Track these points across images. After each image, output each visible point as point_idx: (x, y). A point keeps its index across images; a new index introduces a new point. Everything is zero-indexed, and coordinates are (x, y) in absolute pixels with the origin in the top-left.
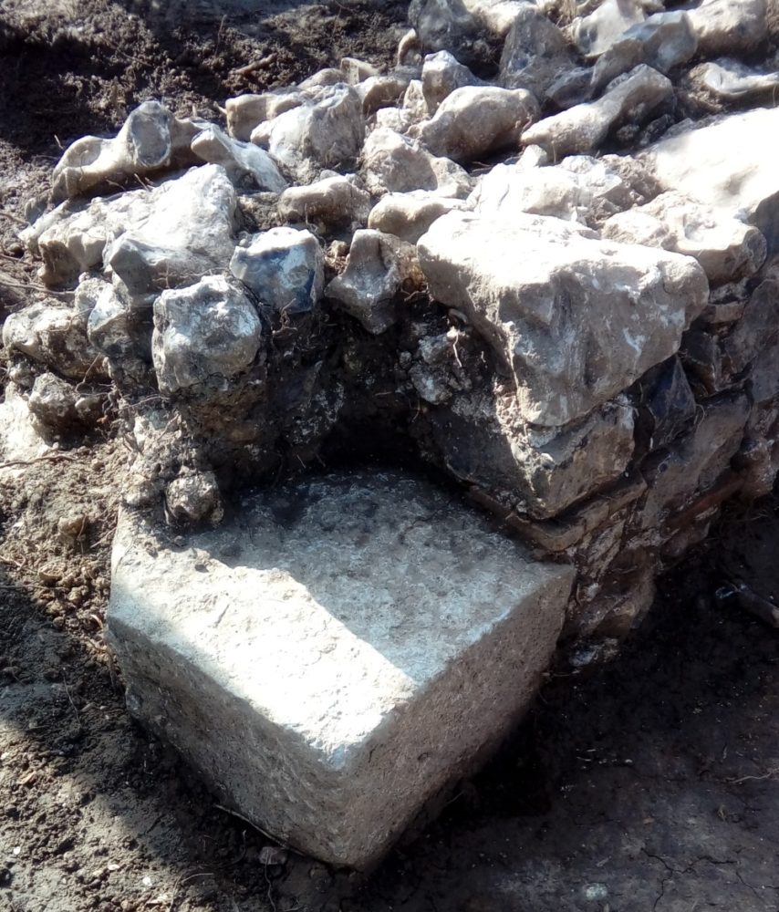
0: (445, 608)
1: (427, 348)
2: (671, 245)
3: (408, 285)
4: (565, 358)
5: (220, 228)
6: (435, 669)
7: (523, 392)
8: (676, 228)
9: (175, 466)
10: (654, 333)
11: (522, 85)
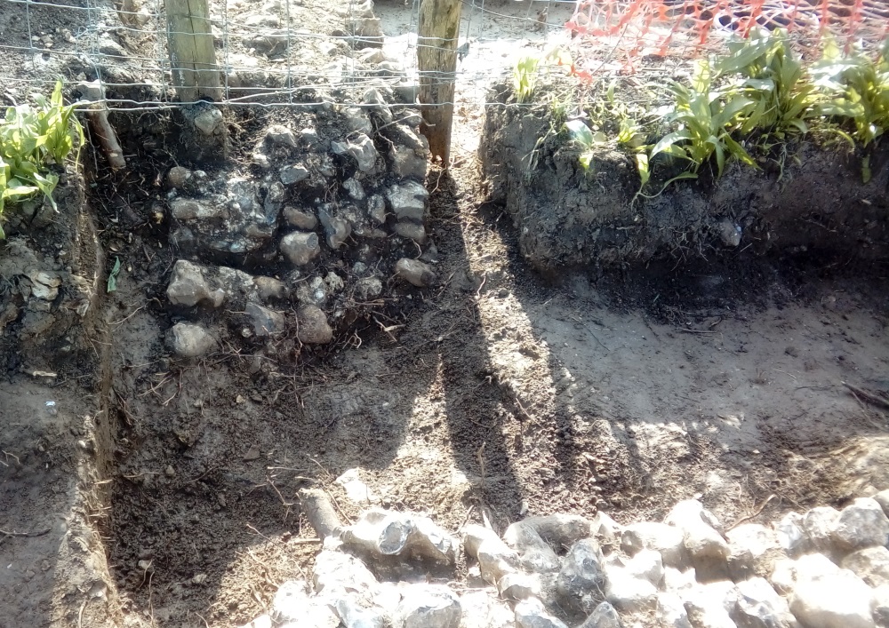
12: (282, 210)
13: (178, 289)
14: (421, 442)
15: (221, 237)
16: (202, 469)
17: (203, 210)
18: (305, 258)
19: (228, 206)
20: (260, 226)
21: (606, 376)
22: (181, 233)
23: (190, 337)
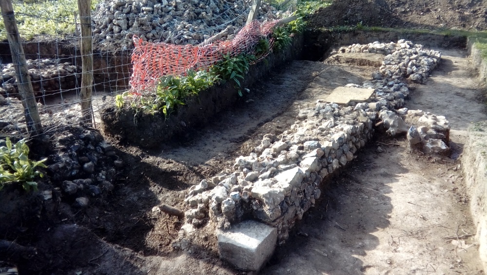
0: (262, 234)
1: (254, 203)
2: (280, 188)
3: (250, 196)
4: (271, 201)
5: (226, 193)
6: (263, 240)
7: (267, 206)
8: (281, 186)
9: (224, 222)
10: (281, 198)
11: (256, 171)
12: (78, 159)
13: (71, 188)
14: (161, 195)
15: (68, 172)
16: (113, 232)
17: (61, 165)
18: (93, 170)
19: (66, 162)
20: (77, 164)
21: (189, 159)
22: (57, 175)
23: (83, 201)
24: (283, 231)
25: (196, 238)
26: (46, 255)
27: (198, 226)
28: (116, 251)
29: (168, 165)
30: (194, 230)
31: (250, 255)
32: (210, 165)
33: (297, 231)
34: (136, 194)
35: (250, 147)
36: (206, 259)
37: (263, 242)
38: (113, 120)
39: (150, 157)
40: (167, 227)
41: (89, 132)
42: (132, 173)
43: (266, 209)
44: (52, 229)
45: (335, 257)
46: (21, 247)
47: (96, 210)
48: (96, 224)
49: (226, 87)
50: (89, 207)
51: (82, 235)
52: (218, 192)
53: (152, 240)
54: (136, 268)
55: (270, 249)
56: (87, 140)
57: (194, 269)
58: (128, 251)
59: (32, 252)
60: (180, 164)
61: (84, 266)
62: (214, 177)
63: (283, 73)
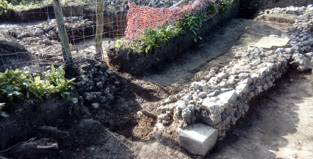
0: (208, 132)
1: (203, 112)
2: (222, 103)
3: (201, 108)
4: (215, 112)
5: (185, 105)
6: (208, 136)
7: (212, 114)
9: (183, 123)
10: (222, 110)
11: (205, 91)
12: (93, 79)
13: (89, 97)
14: (143, 104)
15: (87, 87)
16: (114, 125)
17: (83, 83)
18: (102, 86)
19: (86, 81)
20: (92, 83)
21: (161, 82)
22: (81, 89)
23: (96, 105)
24: (222, 131)
25: (165, 132)
26: (74, 136)
27: (166, 125)
28: (115, 137)
29: (147, 85)
30: (164, 127)
31: (200, 145)
32: (174, 87)
33: (232, 132)
34: (127, 103)
35: (201, 76)
36: (170, 146)
37: (208, 138)
38: (115, 56)
39: (136, 80)
40: (146, 124)
41: (100, 63)
42: (125, 89)
43: (212, 117)
44: (78, 121)
45: (257, 151)
46: (60, 131)
47: (104, 111)
48: (103, 120)
49: (186, 36)
50: (100, 109)
51: (95, 126)
52: (180, 104)
53: (137, 131)
54: (127, 148)
55: (213, 143)
56: (99, 68)
57: (163, 151)
58: (123, 138)
59: (66, 134)
60: (155, 85)
61: (96, 145)
62: (177, 95)
63: (225, 27)
